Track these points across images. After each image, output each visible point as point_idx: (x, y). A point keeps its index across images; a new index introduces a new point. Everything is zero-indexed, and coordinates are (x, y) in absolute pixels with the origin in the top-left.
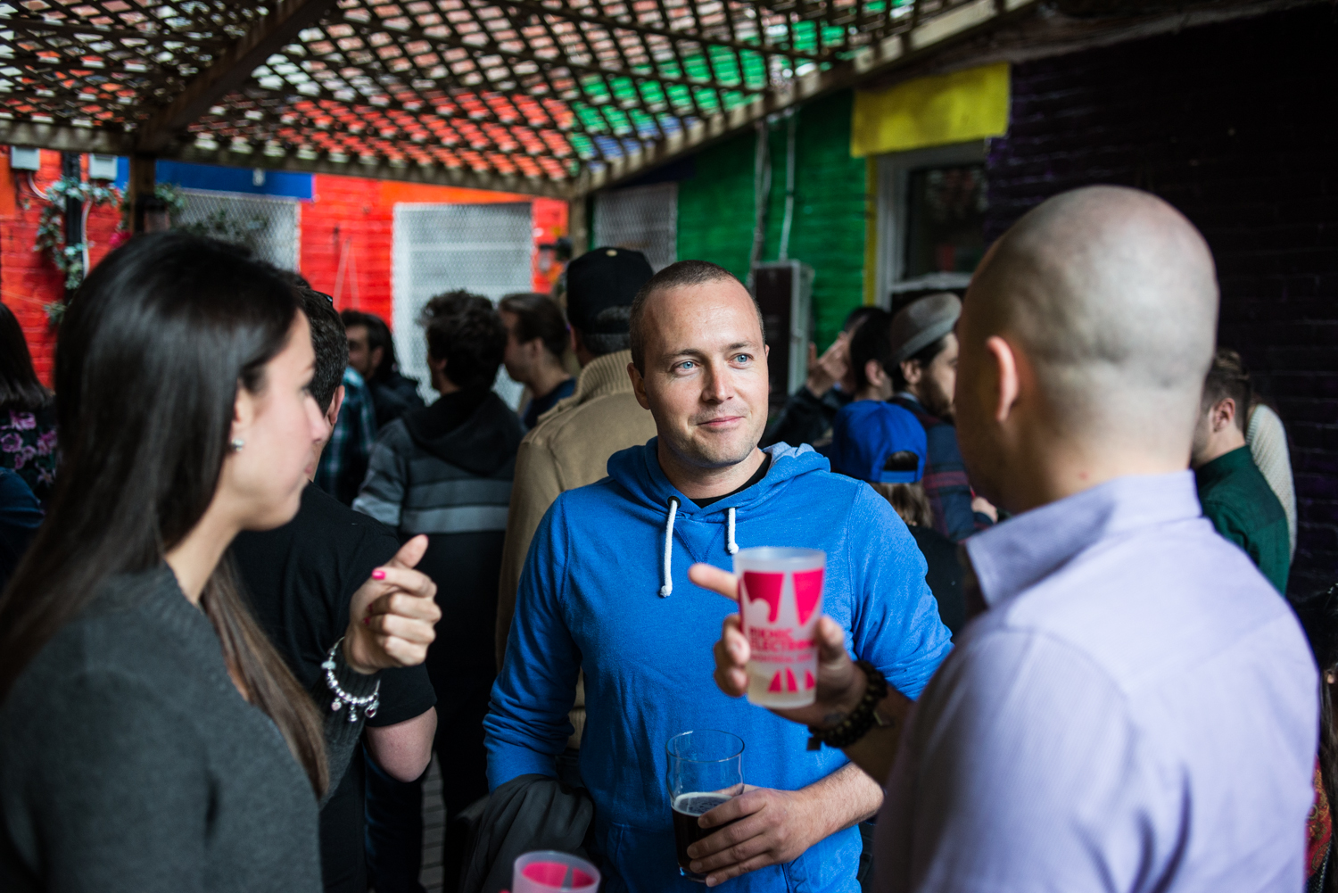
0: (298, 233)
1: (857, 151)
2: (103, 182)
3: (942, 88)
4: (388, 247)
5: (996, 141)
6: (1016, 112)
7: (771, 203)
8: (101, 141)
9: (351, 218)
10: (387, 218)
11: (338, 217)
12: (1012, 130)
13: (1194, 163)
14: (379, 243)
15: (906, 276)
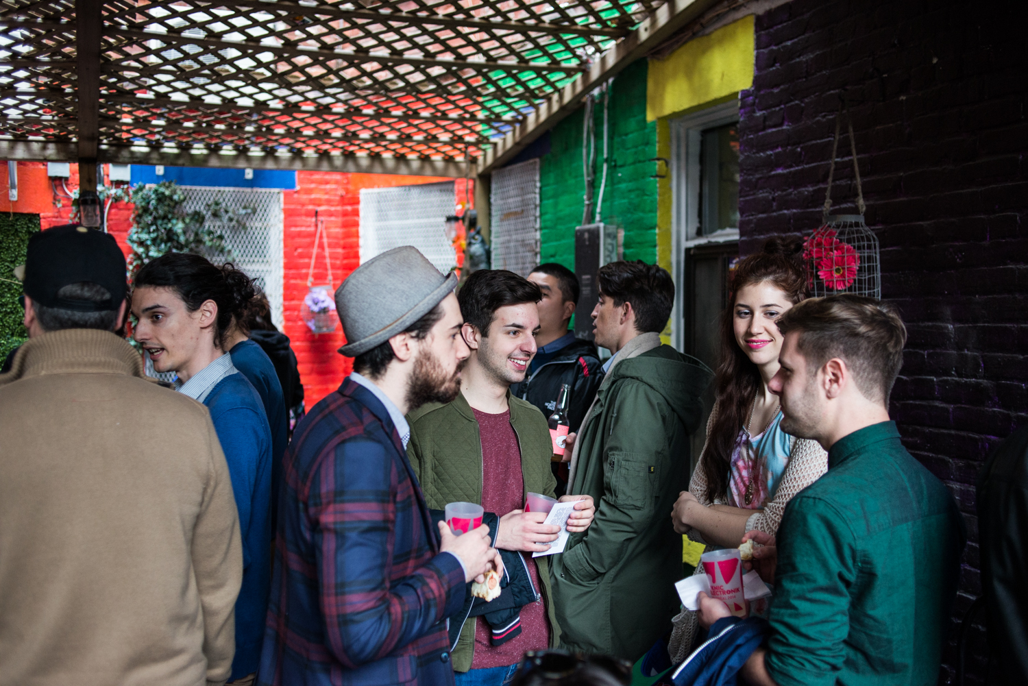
0: (282, 216)
1: (650, 117)
2: (118, 183)
3: (705, 50)
4: (356, 224)
5: (746, 94)
6: (760, 64)
7: (595, 170)
8: (51, 150)
9: (328, 202)
10: (356, 201)
11: (318, 203)
12: (756, 81)
13: (903, 98)
14: (350, 222)
15: (699, 233)
